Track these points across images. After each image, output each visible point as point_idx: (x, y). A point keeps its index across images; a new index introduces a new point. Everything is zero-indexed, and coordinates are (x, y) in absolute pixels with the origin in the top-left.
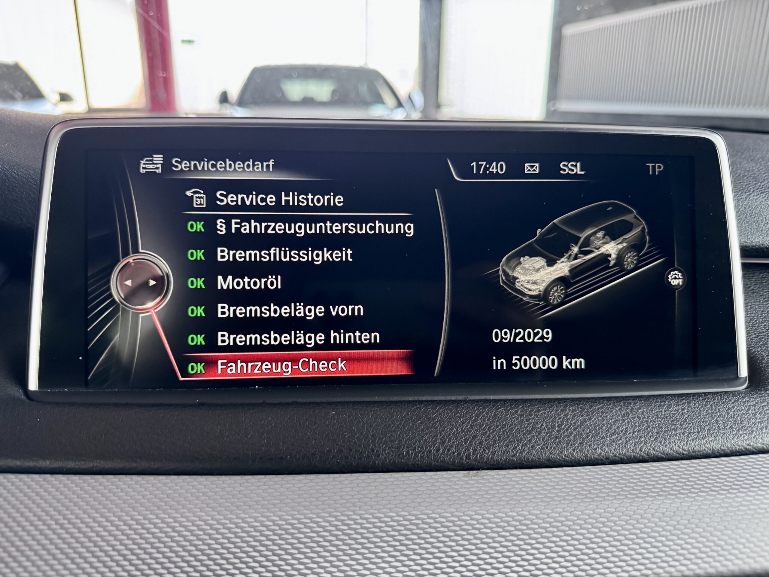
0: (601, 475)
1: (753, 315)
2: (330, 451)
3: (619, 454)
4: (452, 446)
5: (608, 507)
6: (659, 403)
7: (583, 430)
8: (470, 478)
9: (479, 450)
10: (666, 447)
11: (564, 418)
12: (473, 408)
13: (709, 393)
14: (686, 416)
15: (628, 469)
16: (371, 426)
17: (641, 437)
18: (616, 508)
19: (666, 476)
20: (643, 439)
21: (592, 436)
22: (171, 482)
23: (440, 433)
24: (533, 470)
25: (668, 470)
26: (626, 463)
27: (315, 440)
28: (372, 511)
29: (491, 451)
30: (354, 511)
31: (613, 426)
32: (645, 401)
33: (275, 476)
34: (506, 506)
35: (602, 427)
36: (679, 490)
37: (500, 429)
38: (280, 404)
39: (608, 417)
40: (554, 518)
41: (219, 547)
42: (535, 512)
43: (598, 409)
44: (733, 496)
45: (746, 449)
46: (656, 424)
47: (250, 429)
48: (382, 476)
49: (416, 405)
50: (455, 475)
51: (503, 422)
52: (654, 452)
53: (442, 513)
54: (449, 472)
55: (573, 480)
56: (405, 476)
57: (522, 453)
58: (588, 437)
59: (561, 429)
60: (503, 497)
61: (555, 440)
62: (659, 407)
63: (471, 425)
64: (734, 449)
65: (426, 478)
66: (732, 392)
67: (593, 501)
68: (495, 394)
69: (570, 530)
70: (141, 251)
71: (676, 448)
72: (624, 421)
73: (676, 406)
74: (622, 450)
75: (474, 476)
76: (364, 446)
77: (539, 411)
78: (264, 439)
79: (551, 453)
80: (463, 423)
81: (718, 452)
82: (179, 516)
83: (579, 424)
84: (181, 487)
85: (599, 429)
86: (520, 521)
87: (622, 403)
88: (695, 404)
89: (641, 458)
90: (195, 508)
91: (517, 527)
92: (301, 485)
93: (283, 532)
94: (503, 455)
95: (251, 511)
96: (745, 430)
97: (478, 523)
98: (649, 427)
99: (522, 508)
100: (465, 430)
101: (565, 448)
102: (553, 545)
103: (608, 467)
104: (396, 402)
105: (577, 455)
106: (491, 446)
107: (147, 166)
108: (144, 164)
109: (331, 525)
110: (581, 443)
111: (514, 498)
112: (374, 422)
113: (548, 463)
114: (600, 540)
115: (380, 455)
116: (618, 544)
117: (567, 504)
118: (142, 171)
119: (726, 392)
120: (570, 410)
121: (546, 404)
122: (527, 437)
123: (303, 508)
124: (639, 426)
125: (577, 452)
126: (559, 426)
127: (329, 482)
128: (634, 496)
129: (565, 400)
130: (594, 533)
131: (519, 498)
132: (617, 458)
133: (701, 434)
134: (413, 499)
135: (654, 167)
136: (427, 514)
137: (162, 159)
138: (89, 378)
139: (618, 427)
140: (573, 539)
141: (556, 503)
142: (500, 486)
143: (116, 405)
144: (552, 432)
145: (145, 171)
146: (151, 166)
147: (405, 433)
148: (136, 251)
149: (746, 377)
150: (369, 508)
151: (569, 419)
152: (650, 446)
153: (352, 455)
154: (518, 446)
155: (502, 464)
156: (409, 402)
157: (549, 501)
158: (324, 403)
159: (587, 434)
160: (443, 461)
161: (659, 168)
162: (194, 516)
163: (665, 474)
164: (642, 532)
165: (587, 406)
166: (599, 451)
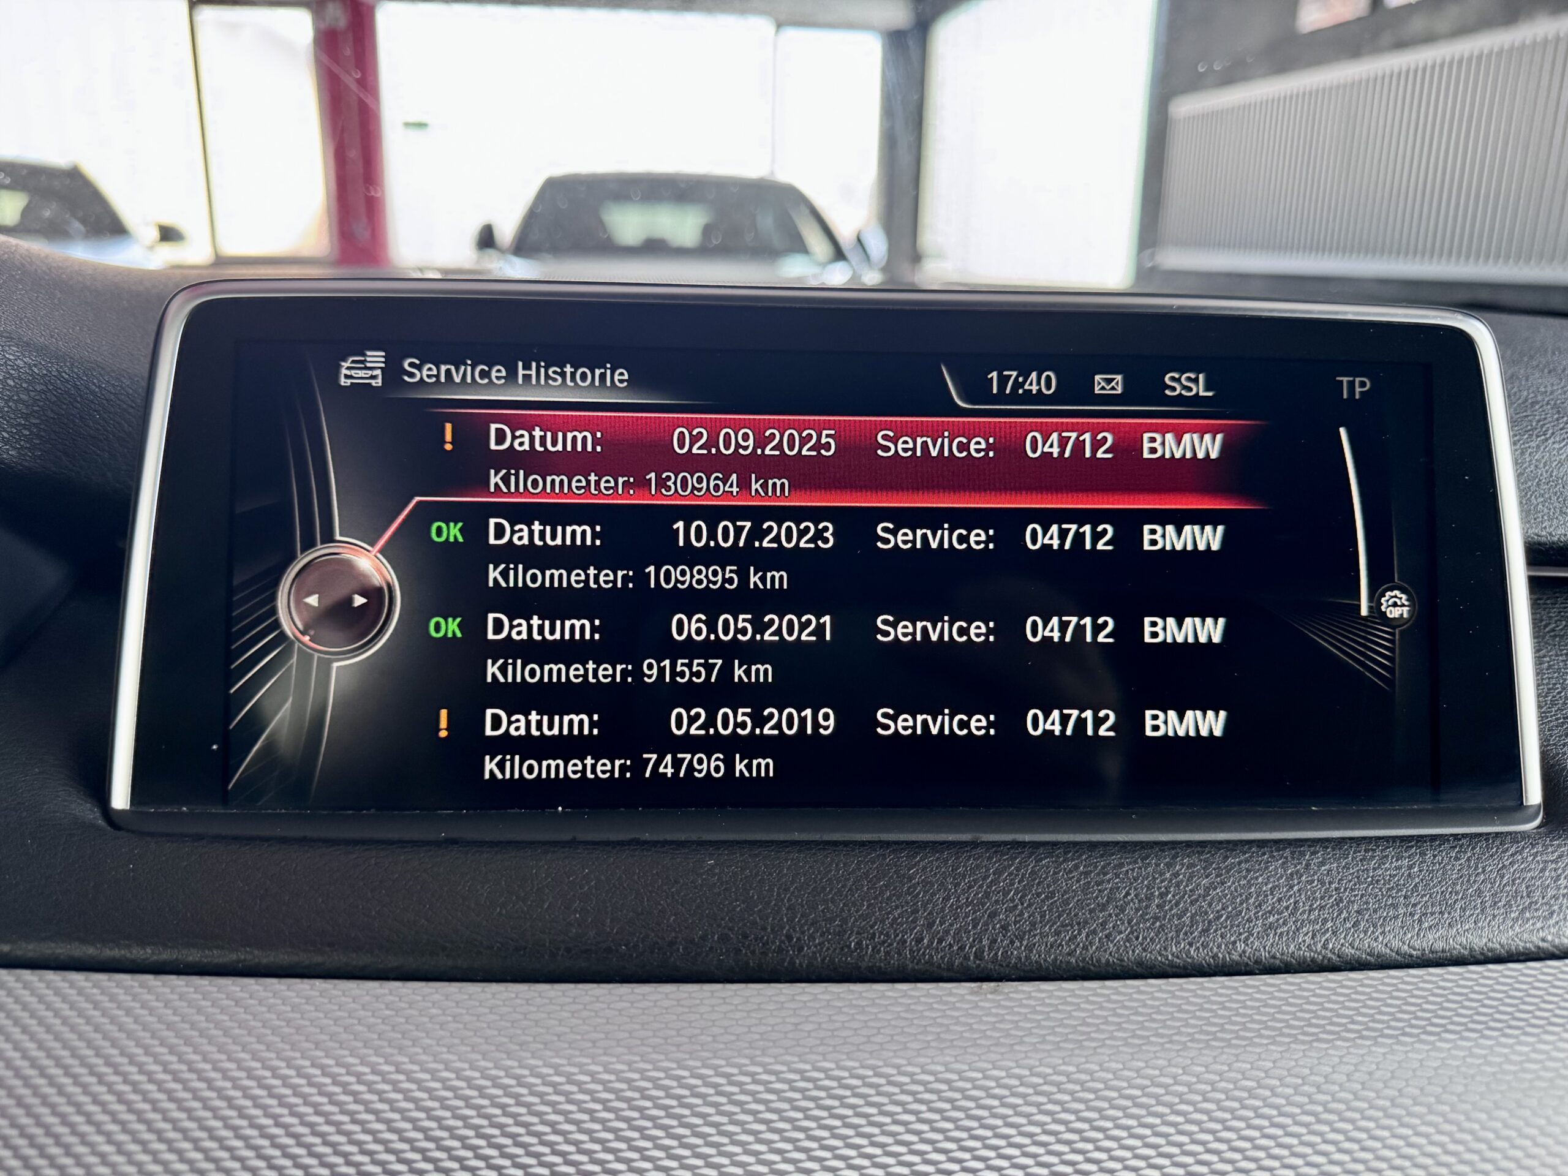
0: (1246, 994)
1: (1554, 681)
2: (703, 938)
3: (1283, 954)
4: (947, 932)
5: (1259, 1059)
6: (1363, 853)
7: (1210, 905)
8: (983, 997)
9: (1002, 941)
10: (1376, 940)
11: (1171, 880)
12: (990, 858)
13: (1464, 836)
14: (1417, 880)
15: (1299, 984)
16: (786, 890)
17: (1325, 921)
18: (1274, 1062)
19: (1377, 1000)
20: (1329, 924)
21: (1228, 918)
22: (391, 994)
23: (924, 906)
24: (1108, 983)
25: (1381, 987)
26: (1296, 972)
27: (675, 915)
28: (788, 1058)
29: (1025, 943)
30: (752, 1058)
31: (1270, 897)
32: (1333, 849)
33: (595, 985)
34: (1053, 1053)
35: (1247, 899)
36: (1402, 1028)
37: (1043, 901)
38: (607, 843)
39: (1260, 880)
40: (1151, 1078)
41: (485, 1122)
42: (1114, 1065)
43: (1240, 863)
44: (1511, 1041)
45: (1539, 948)
46: (1356, 896)
47: (547, 891)
48: (807, 990)
49: (875, 850)
50: (954, 991)
51: (1049, 886)
52: (1353, 952)
53: (928, 1064)
54: (941, 985)
55: (1189, 1003)
56: (853, 992)
57: (1087, 949)
58: (1218, 918)
59: (1165, 902)
60: (1049, 1034)
61: (1153, 924)
62: (1361, 860)
63: (985, 891)
64: (1513, 948)
65: (895, 995)
66: (1510, 833)
67: (1230, 1046)
68: (1033, 831)
69: (1182, 1102)
70: (338, 537)
71: (1396, 944)
72: (1292, 887)
73: (1397, 860)
74: (1288, 946)
75: (991, 993)
76: (772, 930)
77: (1121, 865)
78: (576, 911)
79: (1144, 950)
80: (970, 887)
81: (1482, 954)
82: (406, 1060)
83: (1201, 892)
84: (411, 1004)
85: (1241, 904)
86: (1082, 1083)
87: (1287, 853)
88: (1435, 856)
89: (1326, 961)
90: (438, 1045)
91: (1076, 1095)
92: (647, 1004)
93: (611, 1096)
94: (1048, 953)
95: (548, 1053)
96: (1536, 910)
97: (999, 1086)
98: (1341, 900)
99: (1086, 1057)
100: (972, 901)
101: (1172, 939)
102: (1148, 1132)
103: (1259, 980)
104: (836, 843)
105: (1198, 955)
106: (1024, 933)
107: (353, 373)
108: (348, 368)
109: (706, 1085)
110: (1205, 931)
111: (1070, 1036)
112: (792, 882)
113: (1139, 970)
114: (1242, 1125)
115: (803, 948)
116: (1280, 1132)
117: (1178, 1051)
118: (344, 382)
119: (1497, 834)
120: (1183, 865)
121: (1135, 851)
122: (1098, 918)
123: (650, 1050)
124: (1322, 898)
125: (1198, 948)
126: (1161, 895)
127: (701, 1000)
128: (1311, 1038)
129: (1174, 844)
130: (1232, 1111)
131: (1081, 1038)
132: (1278, 962)
133: (1446, 915)
134: (869, 1037)
135: (1351, 384)
136: (897, 1067)
137: (383, 360)
138: (230, 786)
139: (1280, 900)
140: (1189, 1122)
141: (1155, 1049)
142: (1042, 1013)
143: (284, 840)
144: (1147, 907)
145: (349, 382)
146: (361, 373)
147: (854, 904)
148: (328, 538)
149: (1539, 806)
150: (782, 1051)
151: (1182, 881)
152: (1345, 938)
153: (749, 946)
154: (1080, 934)
155: (1047, 968)
156: (862, 844)
157: (1140, 1045)
158: (693, 842)
159: (1218, 912)
160: (930, 962)
161: (1361, 386)
162: (435, 1061)
163: (1375, 995)
164: (1327, 1111)
165: (1218, 857)
166: (1241, 946)
